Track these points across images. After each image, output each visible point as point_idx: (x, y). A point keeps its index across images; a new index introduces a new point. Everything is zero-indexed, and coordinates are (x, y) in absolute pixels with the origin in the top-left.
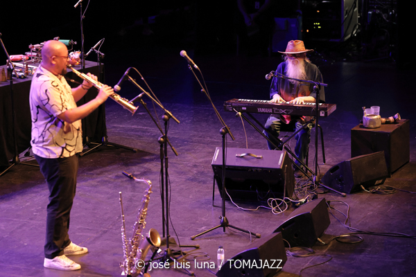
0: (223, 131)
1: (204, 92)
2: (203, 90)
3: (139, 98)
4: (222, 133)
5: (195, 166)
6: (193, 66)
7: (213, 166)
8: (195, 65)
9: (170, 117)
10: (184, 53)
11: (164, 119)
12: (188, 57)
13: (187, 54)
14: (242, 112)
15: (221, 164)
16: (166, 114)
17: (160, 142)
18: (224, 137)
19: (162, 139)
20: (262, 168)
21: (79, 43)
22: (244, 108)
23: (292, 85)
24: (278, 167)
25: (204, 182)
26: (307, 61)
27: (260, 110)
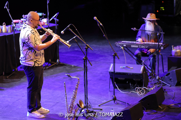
0: (114, 55)
1: (105, 36)
2: (104, 35)
3: (74, 39)
4: (113, 56)
5: (101, 73)
6: (100, 24)
7: (110, 72)
8: (101, 24)
9: (88, 47)
10: (95, 18)
11: (86, 48)
12: (97, 20)
13: (97, 18)
14: (124, 47)
15: (113, 71)
16: (87, 46)
17: (84, 59)
18: (114, 58)
19: (85, 58)
20: (133, 73)
21: (47, 14)
22: (125, 45)
23: (148, 35)
24: (140, 73)
25: (105, 80)
26: (156, 24)
27: (132, 46)
